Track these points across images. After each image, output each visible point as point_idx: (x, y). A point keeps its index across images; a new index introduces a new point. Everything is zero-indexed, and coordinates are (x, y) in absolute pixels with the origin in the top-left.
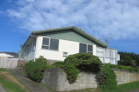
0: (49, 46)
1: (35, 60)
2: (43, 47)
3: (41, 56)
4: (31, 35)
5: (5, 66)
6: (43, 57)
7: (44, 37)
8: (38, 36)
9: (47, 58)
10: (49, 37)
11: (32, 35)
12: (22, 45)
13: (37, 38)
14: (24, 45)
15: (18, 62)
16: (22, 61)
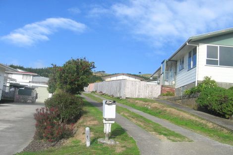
0: (218, 59)
1: (198, 84)
2: (209, 62)
3: (207, 78)
4: (187, 44)
5: (143, 94)
6: (210, 79)
7: (208, 45)
8: (198, 44)
9: (217, 80)
10: (218, 45)
11: (188, 42)
12: (165, 61)
13: (197, 48)
14: (169, 60)
15: (162, 89)
16: (167, 87)
